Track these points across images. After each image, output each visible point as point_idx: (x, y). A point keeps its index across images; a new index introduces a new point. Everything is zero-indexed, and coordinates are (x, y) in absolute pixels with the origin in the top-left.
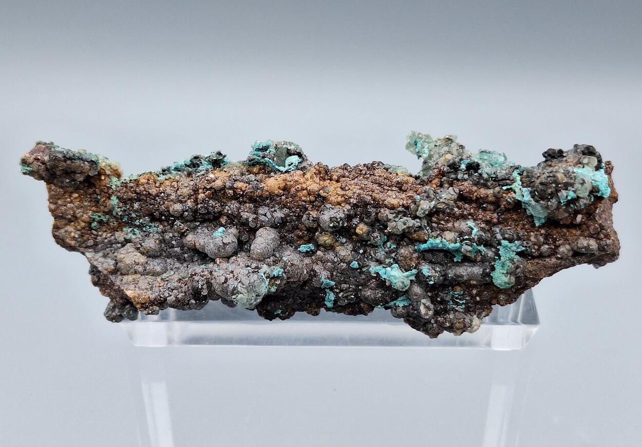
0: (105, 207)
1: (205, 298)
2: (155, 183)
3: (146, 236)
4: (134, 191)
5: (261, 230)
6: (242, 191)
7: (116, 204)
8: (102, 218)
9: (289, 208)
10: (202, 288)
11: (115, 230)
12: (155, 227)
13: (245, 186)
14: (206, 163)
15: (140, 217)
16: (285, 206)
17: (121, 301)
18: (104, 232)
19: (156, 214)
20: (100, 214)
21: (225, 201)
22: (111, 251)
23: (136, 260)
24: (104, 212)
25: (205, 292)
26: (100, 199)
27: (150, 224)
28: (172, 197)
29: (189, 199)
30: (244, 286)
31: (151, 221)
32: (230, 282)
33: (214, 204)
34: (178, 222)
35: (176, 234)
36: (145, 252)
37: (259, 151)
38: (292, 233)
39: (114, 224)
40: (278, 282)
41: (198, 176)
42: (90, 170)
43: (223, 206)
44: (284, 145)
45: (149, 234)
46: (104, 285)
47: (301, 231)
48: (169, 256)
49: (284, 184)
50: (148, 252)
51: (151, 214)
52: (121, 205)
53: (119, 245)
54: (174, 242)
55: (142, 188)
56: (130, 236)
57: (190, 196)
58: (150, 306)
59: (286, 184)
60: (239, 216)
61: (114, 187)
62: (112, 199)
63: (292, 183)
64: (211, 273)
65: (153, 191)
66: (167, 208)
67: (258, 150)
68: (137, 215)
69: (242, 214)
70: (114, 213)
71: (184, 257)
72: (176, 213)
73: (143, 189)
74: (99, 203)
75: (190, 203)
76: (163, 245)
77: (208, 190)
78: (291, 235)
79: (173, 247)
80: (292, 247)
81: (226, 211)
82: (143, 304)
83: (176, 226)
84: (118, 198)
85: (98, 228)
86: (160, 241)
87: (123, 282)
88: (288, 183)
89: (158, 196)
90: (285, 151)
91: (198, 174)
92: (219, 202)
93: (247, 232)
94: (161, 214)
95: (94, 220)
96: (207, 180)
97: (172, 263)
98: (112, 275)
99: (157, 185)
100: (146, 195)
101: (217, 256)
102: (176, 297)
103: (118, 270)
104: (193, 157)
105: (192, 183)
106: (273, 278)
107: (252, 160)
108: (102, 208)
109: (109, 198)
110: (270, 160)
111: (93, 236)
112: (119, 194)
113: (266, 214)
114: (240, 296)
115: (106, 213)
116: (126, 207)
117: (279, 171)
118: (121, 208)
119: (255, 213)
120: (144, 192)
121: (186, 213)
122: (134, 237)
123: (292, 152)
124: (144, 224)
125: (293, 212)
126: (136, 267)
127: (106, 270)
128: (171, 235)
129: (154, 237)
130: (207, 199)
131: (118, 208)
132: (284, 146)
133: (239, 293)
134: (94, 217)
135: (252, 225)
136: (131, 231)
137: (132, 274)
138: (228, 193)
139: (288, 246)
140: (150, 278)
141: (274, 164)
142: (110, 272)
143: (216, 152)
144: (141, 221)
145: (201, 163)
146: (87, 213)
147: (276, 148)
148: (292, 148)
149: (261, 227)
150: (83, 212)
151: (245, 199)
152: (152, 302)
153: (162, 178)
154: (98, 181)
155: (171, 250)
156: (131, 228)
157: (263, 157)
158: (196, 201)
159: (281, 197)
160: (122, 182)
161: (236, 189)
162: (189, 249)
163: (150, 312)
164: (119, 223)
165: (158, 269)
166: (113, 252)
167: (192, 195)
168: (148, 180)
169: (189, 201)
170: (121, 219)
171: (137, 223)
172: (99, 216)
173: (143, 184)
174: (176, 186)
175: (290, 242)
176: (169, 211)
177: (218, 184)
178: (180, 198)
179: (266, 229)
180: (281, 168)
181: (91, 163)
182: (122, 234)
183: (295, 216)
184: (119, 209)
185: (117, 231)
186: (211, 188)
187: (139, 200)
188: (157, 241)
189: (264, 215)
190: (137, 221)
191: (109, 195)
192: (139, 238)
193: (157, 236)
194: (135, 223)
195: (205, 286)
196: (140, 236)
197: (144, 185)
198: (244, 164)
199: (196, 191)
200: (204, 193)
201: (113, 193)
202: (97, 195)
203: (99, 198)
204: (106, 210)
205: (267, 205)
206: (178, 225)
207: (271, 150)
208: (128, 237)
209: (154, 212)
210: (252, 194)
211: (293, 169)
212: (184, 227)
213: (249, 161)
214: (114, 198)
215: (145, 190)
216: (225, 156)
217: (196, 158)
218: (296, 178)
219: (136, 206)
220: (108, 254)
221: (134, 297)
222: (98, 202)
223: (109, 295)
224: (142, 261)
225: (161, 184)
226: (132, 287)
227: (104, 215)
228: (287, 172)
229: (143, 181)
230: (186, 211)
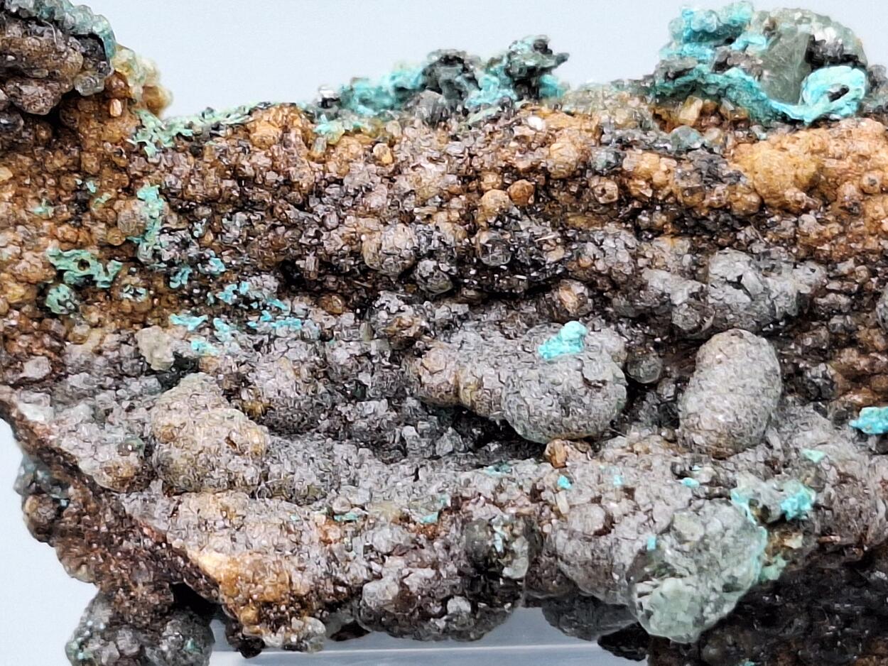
0: (112, 225)
1: (513, 591)
2: (309, 146)
3: (257, 348)
4: (229, 167)
5: (718, 340)
6: (652, 186)
7: (156, 214)
8: (96, 269)
9: (828, 262)
10: (507, 551)
11: (139, 319)
12: (293, 314)
13: (664, 168)
14: (495, 79)
15: (240, 273)
16: (812, 254)
17: (154, 599)
18: (95, 326)
19: (309, 263)
20: (85, 255)
21: (580, 222)
22: (119, 400)
23: (234, 437)
24: (104, 246)
25: (517, 569)
26: (92, 197)
27: (277, 303)
28: (377, 199)
29: (440, 208)
30: (686, 547)
31: (282, 293)
32: (624, 529)
33: (537, 230)
34: (390, 300)
35: (374, 347)
36: (259, 408)
37: (700, 40)
38: (826, 361)
39: (136, 294)
40: (795, 542)
41: (476, 125)
42: (84, 69)
43: (573, 240)
44: (800, 22)
45: (272, 341)
46: (78, 533)
47: (864, 352)
48: (345, 430)
49: (812, 168)
50: (267, 409)
51: (285, 262)
52: (173, 223)
53: (152, 382)
54: (365, 378)
55: (261, 159)
56: (196, 346)
57: (446, 197)
58: (292, 614)
59: (821, 169)
60: (632, 284)
61: (150, 149)
62: (140, 194)
63: (845, 164)
64: (535, 495)
65: (305, 175)
66: (354, 240)
67: (702, 36)
68: (228, 266)
69: (647, 275)
70: (144, 253)
71: (402, 440)
72: (390, 260)
73: (268, 162)
74: (88, 210)
75: (447, 229)
76: (322, 388)
77: (518, 175)
78: (822, 367)
79: (360, 394)
80: (825, 414)
81: (585, 261)
82: (268, 604)
83: (383, 314)
84: (165, 193)
85: (70, 311)
86: (313, 371)
87: (181, 522)
88: (831, 164)
89: (320, 194)
90: (803, 46)
91: (473, 118)
92: (554, 227)
93: (657, 346)
94: (326, 264)
95: (60, 277)
96: (516, 139)
97: (354, 460)
98: (128, 492)
99: (318, 150)
100: (275, 191)
101: (556, 430)
102: (402, 584)
103: (153, 475)
104: (435, 58)
105: (455, 148)
106: (780, 524)
107: (679, 74)
108: (99, 230)
109: (130, 192)
110: (749, 78)
111: (47, 340)
112: (170, 178)
113: (740, 278)
114: (669, 585)
115: (109, 251)
116: (191, 232)
117: (785, 119)
118: (171, 231)
119: (693, 275)
120: (271, 177)
121: (427, 265)
122: (211, 349)
123: (829, 53)
124: (257, 300)
125: (842, 278)
126: (237, 464)
127: (108, 471)
128: (355, 349)
129: (290, 354)
130: (516, 211)
131: (162, 232)
132: (803, 28)
133: (666, 570)
134: (61, 264)
135: (683, 318)
136: (199, 330)
137: (217, 489)
138: (598, 190)
139: (810, 408)
140: (282, 510)
141: (764, 95)
142: (124, 481)
143: (531, 41)
144: (245, 288)
145: (473, 80)
146: (37, 249)
147: (771, 30)
148: (827, 36)
149: (715, 330)
150: (22, 244)
151: (660, 218)
152: (299, 599)
153: (327, 128)
154: (94, 124)
155: (350, 407)
156: (196, 314)
157: (721, 66)
158: (469, 220)
159: (798, 215)
160: (179, 135)
161: (630, 176)
162: (424, 405)
163: (294, 639)
164: (158, 294)
165: (306, 477)
166: (126, 404)
167: (452, 195)
168: (286, 129)
169: (442, 216)
170: (167, 278)
171: (227, 295)
172: (84, 264)
173: (264, 145)
174: (387, 158)
175: (817, 396)
176: (356, 254)
177: (562, 155)
178: (409, 204)
179: (741, 336)
180: (793, 111)
181: (91, 42)
182: (167, 337)
183: (847, 293)
184: (165, 239)
185: (145, 325)
186: (533, 169)
187: (245, 204)
188: (305, 372)
189: (730, 282)
190: (229, 288)
191: (131, 181)
192: (234, 356)
193: (301, 352)
194: (220, 295)
195: (520, 546)
196: (236, 348)
197: (269, 146)
198: (642, 89)
199: (471, 179)
200: (504, 187)
201: (145, 173)
202: (86, 176)
203: (93, 189)
204: (115, 238)
205: (745, 248)
206: (393, 310)
207: (752, 39)
208: (189, 351)
209: (300, 257)
210: (697, 198)
211: (847, 110)
212: (411, 318)
213: (666, 77)
214: (148, 192)
215: (274, 168)
216: (562, 59)
217: (449, 60)
218: (863, 146)
219: (235, 226)
220: (108, 412)
221: (233, 581)
222: (84, 206)
223: (97, 577)
224: (256, 440)
225: (331, 146)
226: (221, 540)
227: (99, 260)
228: (823, 121)
229: (265, 130)
230: (431, 255)
